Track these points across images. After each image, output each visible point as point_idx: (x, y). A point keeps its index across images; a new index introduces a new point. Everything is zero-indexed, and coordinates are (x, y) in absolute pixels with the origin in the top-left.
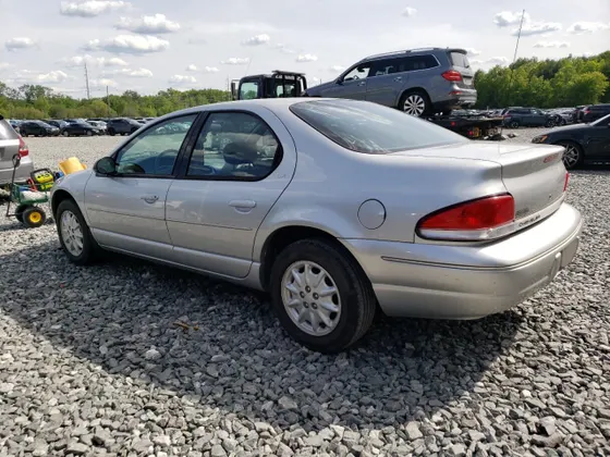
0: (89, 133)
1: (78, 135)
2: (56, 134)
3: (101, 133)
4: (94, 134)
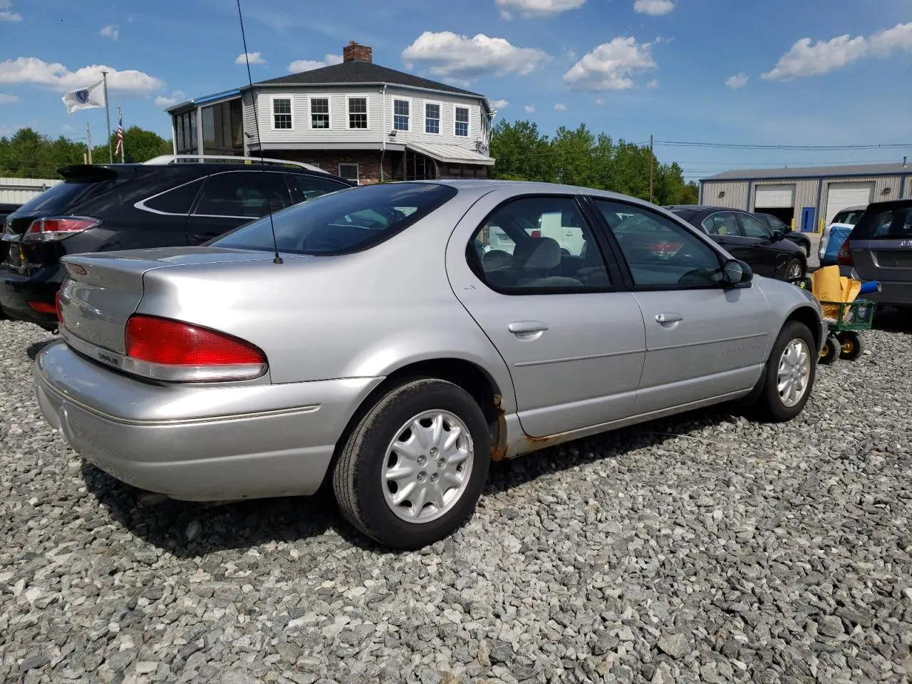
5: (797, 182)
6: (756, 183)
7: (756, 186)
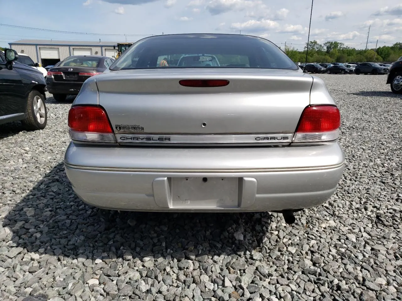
0: (343, 72)
1: (336, 73)
2: (323, 72)
3: (351, 72)
4: (346, 73)
5: (59, 47)
6: (39, 47)
7: (40, 48)
